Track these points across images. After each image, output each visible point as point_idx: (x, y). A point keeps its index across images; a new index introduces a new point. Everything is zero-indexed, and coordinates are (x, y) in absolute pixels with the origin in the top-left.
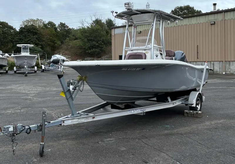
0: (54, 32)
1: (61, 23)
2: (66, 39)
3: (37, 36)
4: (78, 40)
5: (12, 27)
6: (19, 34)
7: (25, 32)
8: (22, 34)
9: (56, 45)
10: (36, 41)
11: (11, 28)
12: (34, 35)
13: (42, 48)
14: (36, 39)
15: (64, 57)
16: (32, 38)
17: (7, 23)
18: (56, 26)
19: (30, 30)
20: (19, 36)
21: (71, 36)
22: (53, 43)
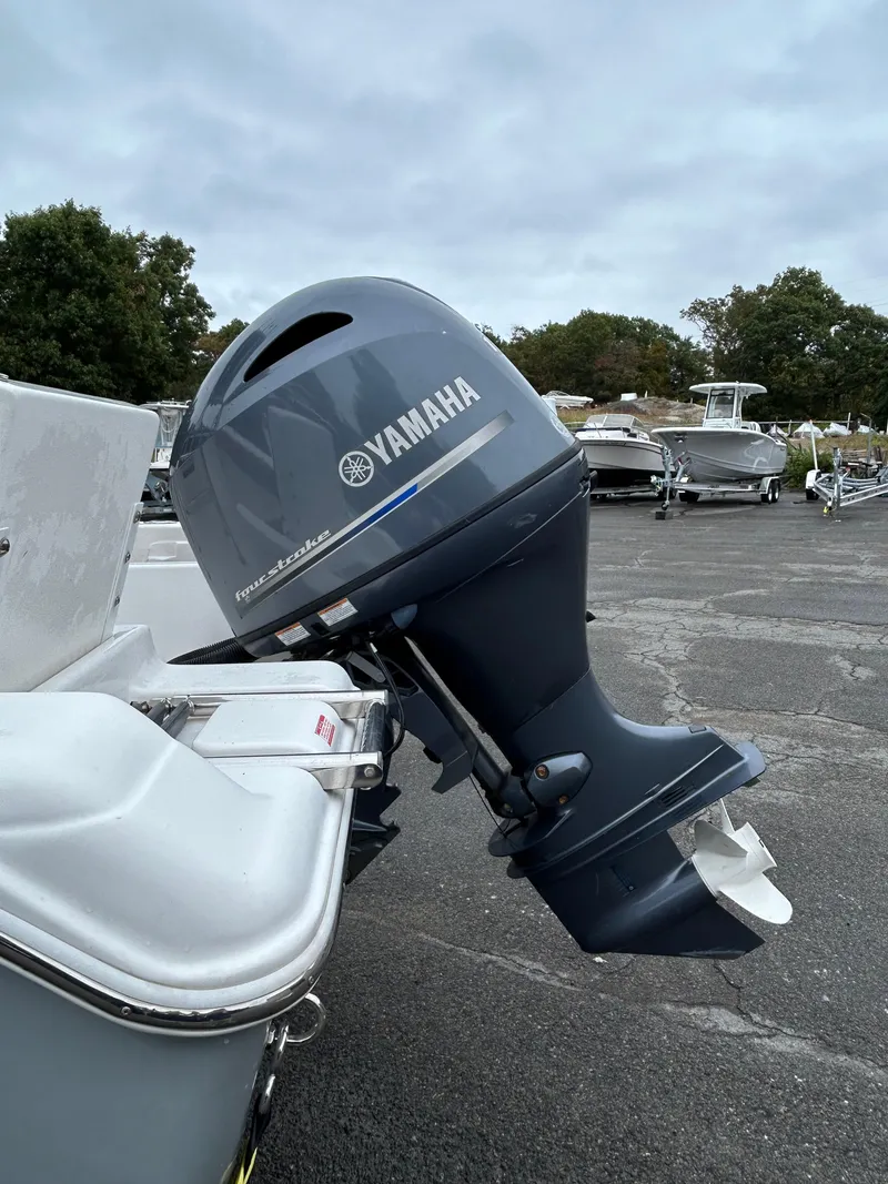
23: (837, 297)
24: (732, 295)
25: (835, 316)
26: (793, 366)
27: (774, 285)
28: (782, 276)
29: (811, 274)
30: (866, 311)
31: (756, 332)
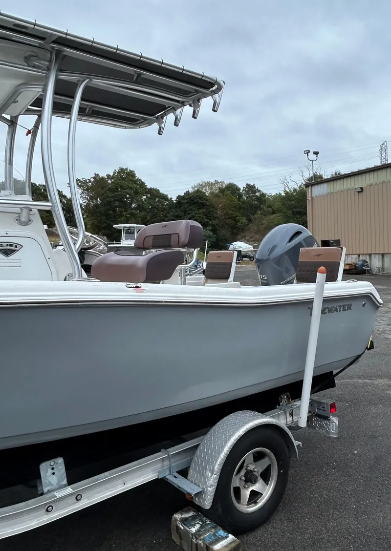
0: (236, 202)
1: (247, 185)
2: (256, 213)
3: (204, 210)
4: (277, 215)
5: (167, 196)
6: (176, 207)
7: (185, 203)
8: (180, 207)
9: (239, 224)
10: (203, 219)
11: (164, 197)
12: (200, 209)
13: (214, 230)
14: (204, 215)
15: (250, 246)
16: (196, 214)
17: (158, 190)
18: (241, 191)
19: (193, 200)
20: (174, 211)
21: (265, 208)
22: (234, 222)
23: (143, 183)
24: (93, 178)
25: (144, 192)
26: (128, 214)
27: (114, 175)
28: (117, 171)
29: (131, 171)
30: (157, 191)
31: (108, 197)
